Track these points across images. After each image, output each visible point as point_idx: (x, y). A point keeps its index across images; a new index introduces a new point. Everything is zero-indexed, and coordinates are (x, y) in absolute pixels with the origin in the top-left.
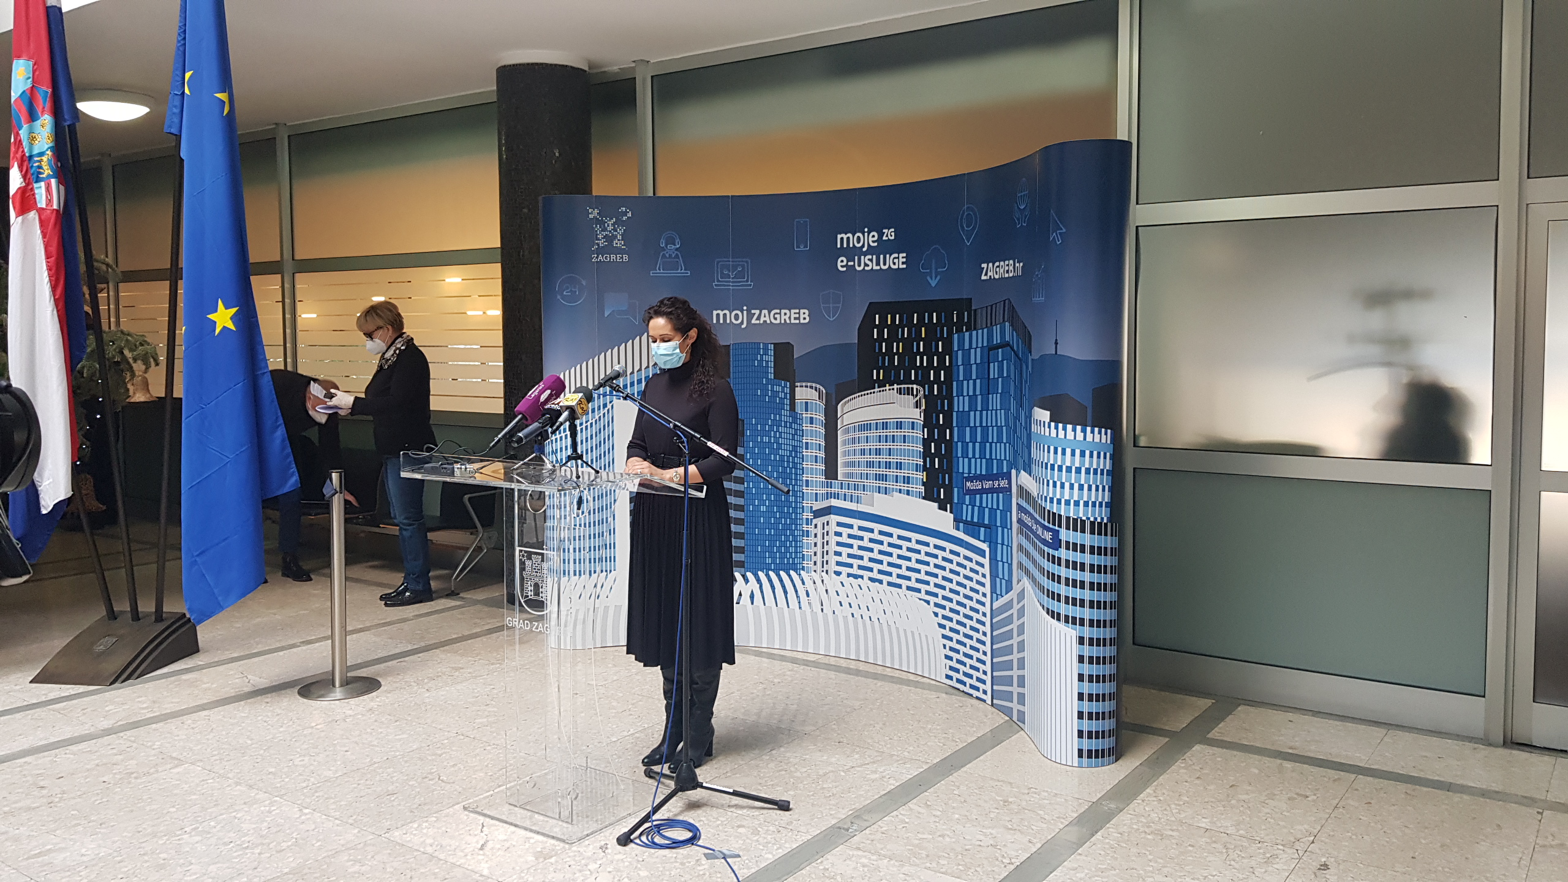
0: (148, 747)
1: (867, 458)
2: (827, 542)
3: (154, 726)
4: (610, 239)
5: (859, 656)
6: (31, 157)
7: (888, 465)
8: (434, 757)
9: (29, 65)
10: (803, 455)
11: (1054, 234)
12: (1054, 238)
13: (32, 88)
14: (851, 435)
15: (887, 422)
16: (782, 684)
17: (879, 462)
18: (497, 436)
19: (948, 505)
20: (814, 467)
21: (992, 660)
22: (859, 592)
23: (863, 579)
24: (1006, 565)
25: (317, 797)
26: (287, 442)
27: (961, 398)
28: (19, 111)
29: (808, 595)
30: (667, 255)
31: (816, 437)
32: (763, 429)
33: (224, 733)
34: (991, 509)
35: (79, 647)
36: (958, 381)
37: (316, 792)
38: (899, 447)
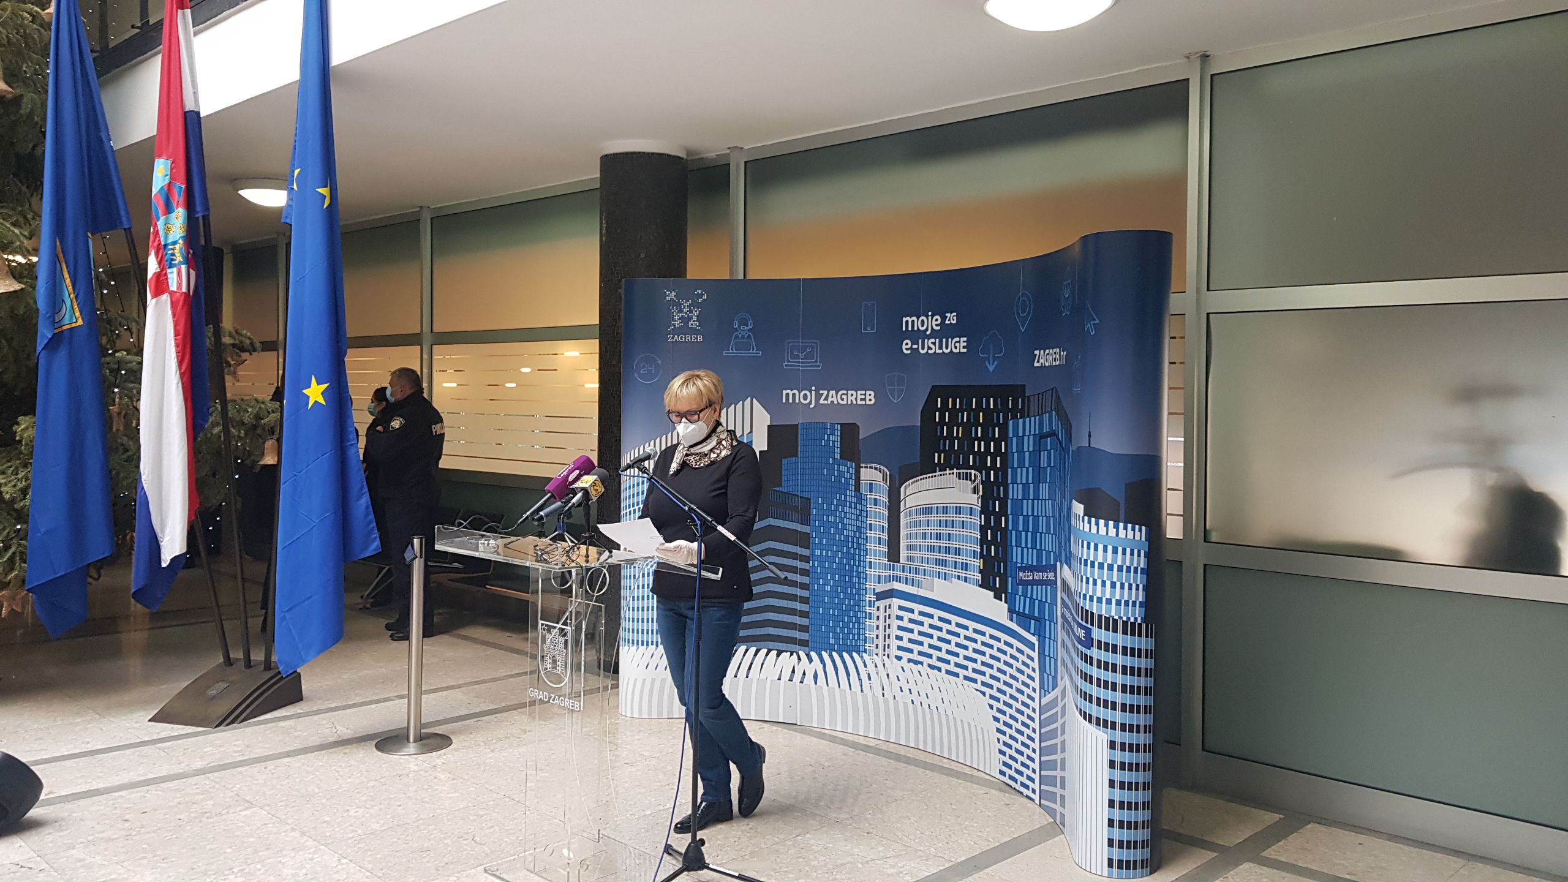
0: (227, 788)
1: (928, 542)
2: (889, 625)
3: (240, 769)
4: (686, 320)
5: (918, 745)
6: (166, 245)
7: (948, 550)
8: (475, 817)
9: (168, 164)
10: (867, 536)
11: (1089, 325)
12: (1088, 329)
13: (169, 184)
14: (914, 518)
15: (947, 507)
16: (832, 768)
17: (940, 546)
18: (525, 513)
19: (1003, 595)
20: (877, 548)
21: (1040, 759)
22: (919, 679)
23: (922, 665)
24: (1052, 660)
25: (359, 848)
26: (371, 509)
27: (1015, 485)
28: (158, 205)
29: (870, 679)
30: (740, 336)
31: (880, 519)
32: (829, 509)
33: (298, 780)
34: (1040, 601)
35: (195, 690)
36: (1013, 468)
37: (359, 843)
38: (958, 533)
